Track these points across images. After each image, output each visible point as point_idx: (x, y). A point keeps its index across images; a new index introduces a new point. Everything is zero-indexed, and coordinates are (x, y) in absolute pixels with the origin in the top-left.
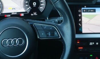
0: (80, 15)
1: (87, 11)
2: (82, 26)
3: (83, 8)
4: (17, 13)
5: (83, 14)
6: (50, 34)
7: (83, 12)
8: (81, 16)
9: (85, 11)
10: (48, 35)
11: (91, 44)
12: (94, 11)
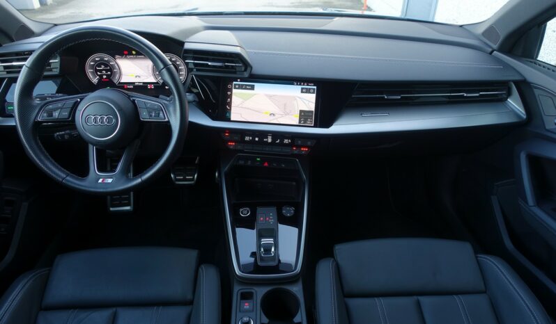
0: (229, 93)
1: (241, 87)
2: (230, 109)
3: (234, 83)
4: (144, 83)
5: (234, 91)
6: (153, 115)
7: (235, 88)
8: (231, 95)
9: (237, 87)
10: (151, 116)
11: (247, 138)
12: (252, 88)
